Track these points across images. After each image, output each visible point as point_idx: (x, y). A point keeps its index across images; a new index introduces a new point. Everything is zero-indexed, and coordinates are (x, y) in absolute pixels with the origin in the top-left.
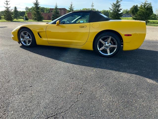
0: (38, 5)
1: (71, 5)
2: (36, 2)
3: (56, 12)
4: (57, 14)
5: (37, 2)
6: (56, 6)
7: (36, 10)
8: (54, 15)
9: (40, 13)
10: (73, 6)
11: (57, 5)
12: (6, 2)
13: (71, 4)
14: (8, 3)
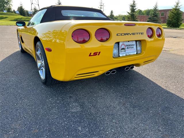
0: (135, 7)
1: (178, 4)
2: (132, 3)
3: (154, 14)
4: (154, 16)
5: (134, 3)
6: (155, 6)
7: (131, 12)
8: (150, 18)
9: (135, 16)
10: (179, 5)
11: (157, 5)
12: (100, 6)
13: (177, 1)
14: (101, 7)
